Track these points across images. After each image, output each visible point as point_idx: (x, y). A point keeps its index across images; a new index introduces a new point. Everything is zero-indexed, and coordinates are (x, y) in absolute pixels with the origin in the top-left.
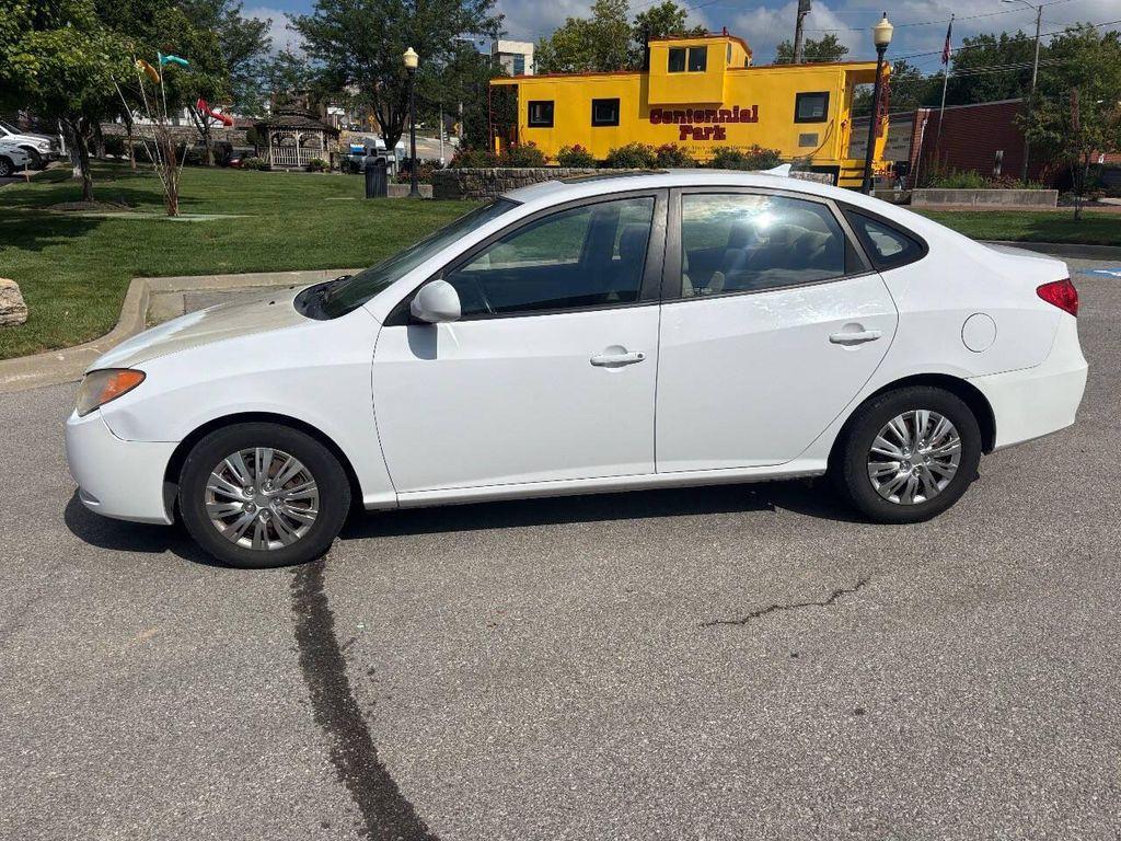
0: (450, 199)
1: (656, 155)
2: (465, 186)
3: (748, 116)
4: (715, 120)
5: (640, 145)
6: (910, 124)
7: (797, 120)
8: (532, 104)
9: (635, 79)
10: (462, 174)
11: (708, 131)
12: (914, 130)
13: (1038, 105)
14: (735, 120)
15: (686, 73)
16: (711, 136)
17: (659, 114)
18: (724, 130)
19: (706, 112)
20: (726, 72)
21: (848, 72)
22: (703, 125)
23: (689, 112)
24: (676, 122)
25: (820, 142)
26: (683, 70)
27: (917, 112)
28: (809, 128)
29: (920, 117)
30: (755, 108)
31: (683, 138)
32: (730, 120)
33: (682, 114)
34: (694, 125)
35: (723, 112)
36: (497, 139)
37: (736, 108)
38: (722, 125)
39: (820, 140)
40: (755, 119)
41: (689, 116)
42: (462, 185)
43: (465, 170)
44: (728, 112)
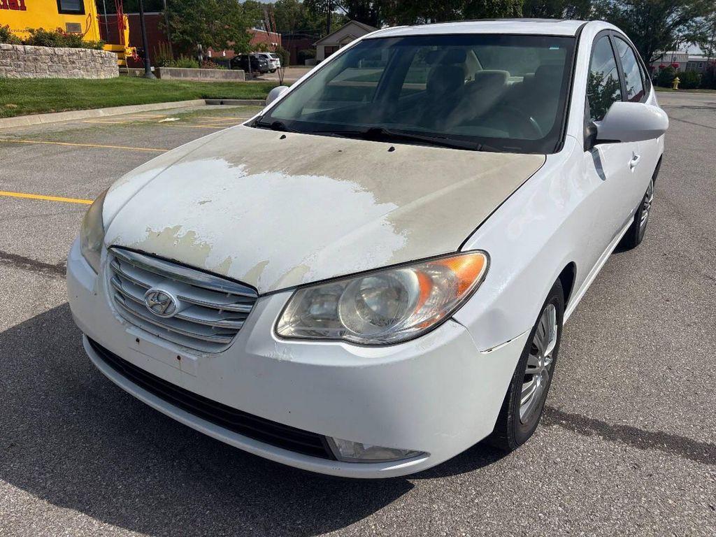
3: (17, 5)
7: (61, 11)
25: (83, 30)
28: (72, 18)
39: (83, 28)
40: (24, 8)
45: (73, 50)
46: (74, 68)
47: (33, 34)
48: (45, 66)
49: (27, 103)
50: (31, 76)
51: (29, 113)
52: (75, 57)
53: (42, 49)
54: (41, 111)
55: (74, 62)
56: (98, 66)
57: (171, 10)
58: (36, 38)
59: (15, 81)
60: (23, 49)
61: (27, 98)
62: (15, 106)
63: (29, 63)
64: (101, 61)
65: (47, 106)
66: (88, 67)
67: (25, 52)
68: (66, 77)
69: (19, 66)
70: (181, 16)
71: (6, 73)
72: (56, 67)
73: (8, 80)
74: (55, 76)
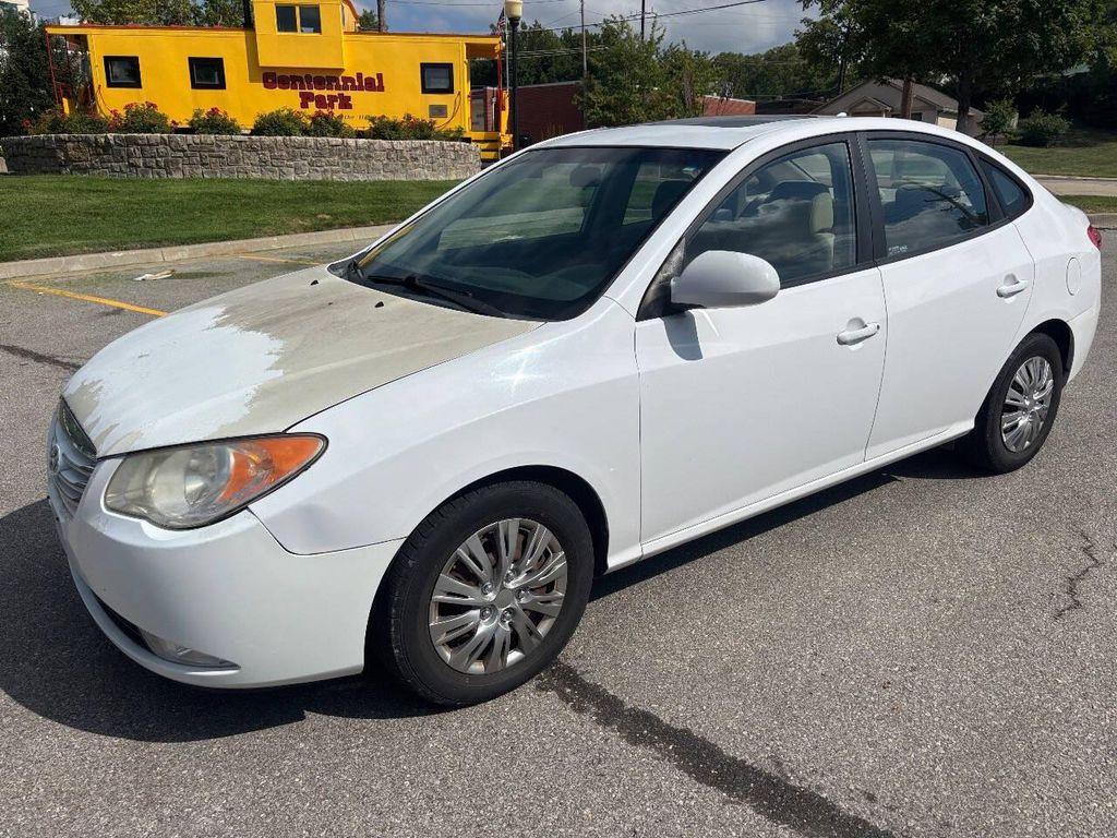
0: (45, 172)
1: (309, 122)
2: (66, 155)
3: (373, 85)
4: (338, 88)
5: (289, 110)
6: (482, 101)
7: (425, 90)
8: (109, 60)
9: (239, 38)
10: (59, 140)
11: (333, 99)
12: (486, 106)
13: (591, 88)
14: (360, 88)
15: (299, 34)
16: (336, 104)
17: (274, 78)
18: (349, 98)
19: (327, 78)
20: (344, 37)
21: (467, 44)
22: (325, 93)
23: (308, 77)
24: (294, 88)
25: (450, 114)
26: (296, 30)
27: (486, 91)
28: (437, 99)
29: (489, 95)
30: (380, 76)
31: (304, 105)
32: (354, 88)
33: (299, 79)
34: (316, 92)
35: (346, 79)
36: (65, 101)
37: (359, 76)
38: (346, 93)
39: (450, 111)
40: (381, 88)
41: (309, 83)
42: (61, 155)
43: (65, 136)
44: (352, 80)
45: (417, 143)
46: (416, 167)
47: (374, 123)
48: (379, 165)
49: (344, 213)
50: (361, 178)
51: (342, 226)
52: (418, 152)
53: (379, 142)
54: (357, 224)
55: (416, 159)
56: (449, 162)
57: (593, 76)
58: (374, 129)
59: (340, 184)
60: (354, 144)
61: (346, 207)
62: (327, 217)
63: (360, 161)
64: (453, 157)
65: (366, 217)
66: (435, 164)
67: (357, 148)
68: (404, 179)
69: (348, 165)
70: (604, 84)
71: (332, 175)
72: (392, 166)
73: (333, 183)
74: (390, 177)
